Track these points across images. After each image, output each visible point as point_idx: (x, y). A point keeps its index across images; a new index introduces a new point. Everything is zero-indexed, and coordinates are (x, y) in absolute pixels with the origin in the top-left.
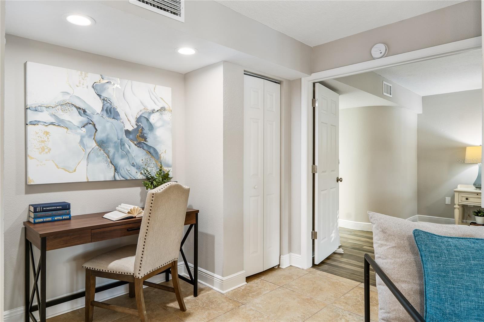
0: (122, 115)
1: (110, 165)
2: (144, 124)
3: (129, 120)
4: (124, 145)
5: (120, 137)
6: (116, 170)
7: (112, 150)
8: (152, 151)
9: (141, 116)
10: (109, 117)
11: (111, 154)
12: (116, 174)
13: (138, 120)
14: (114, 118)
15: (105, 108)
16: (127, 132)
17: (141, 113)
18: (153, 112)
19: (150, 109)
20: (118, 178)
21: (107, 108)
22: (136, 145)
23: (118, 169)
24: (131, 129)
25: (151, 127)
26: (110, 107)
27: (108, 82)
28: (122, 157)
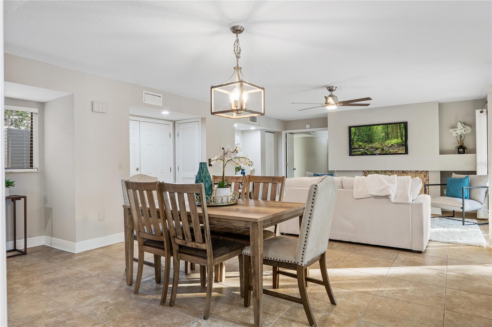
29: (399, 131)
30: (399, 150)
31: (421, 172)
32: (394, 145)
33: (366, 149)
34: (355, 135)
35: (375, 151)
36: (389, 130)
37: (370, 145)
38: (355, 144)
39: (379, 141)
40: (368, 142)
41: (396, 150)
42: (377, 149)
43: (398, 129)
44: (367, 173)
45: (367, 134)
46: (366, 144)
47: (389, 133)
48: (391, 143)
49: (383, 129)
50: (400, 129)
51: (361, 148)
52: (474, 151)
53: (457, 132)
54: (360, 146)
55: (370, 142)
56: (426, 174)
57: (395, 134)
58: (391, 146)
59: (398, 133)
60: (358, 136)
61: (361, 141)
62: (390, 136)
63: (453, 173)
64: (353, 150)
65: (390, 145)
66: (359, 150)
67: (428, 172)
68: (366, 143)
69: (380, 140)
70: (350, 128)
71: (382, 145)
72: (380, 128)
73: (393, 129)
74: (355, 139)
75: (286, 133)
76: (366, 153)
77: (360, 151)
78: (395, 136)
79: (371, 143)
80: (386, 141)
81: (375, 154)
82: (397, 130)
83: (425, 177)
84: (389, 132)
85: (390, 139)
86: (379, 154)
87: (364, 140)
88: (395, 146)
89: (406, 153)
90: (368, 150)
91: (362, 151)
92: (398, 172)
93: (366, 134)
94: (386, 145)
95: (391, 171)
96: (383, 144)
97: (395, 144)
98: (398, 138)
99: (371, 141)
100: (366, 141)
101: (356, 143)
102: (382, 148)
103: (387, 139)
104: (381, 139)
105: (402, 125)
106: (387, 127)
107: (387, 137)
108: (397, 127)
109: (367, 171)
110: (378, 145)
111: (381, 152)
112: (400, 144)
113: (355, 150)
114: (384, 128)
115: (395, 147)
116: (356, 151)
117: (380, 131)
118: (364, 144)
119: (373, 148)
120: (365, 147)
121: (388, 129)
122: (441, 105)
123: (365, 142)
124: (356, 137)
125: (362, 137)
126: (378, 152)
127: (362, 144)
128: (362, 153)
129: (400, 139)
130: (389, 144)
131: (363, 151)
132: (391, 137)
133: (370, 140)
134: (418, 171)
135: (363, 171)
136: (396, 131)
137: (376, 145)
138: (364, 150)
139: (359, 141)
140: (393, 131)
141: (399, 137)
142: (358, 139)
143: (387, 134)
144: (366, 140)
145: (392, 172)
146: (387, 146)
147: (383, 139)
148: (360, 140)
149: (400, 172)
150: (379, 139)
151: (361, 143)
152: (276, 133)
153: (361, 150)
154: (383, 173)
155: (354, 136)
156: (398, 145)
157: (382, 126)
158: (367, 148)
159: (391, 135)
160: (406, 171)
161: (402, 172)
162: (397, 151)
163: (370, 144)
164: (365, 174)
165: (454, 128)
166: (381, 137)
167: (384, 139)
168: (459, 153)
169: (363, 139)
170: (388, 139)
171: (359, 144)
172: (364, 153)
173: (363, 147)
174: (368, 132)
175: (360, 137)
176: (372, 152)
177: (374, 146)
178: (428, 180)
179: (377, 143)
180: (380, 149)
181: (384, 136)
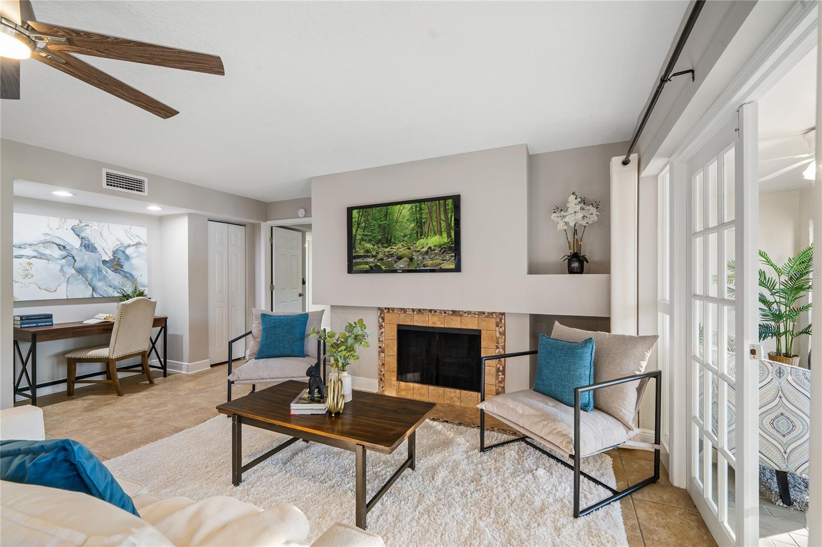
0: (99, 249)
1: (89, 286)
2: (120, 255)
3: (106, 253)
4: (101, 271)
5: (98, 266)
6: (93, 290)
7: (90, 276)
8: (128, 275)
9: (117, 250)
10: (87, 251)
11: (89, 279)
12: (94, 293)
13: (114, 253)
14: (91, 252)
15: (83, 245)
16: (104, 262)
17: (118, 247)
18: (129, 246)
19: (126, 243)
20: (95, 296)
21: (85, 244)
22: (112, 271)
23: (96, 289)
24: (107, 259)
25: (128, 258)
26: (88, 243)
27: (86, 225)
28: (100, 280)
29: (443, 217)
30: (444, 260)
31: (491, 314)
32: (434, 250)
33: (379, 257)
34: (358, 227)
35: (396, 262)
36: (424, 216)
37: (386, 250)
38: (359, 248)
39: (403, 241)
40: (383, 243)
41: (438, 261)
42: (400, 258)
43: (442, 212)
44: (385, 311)
45: (380, 224)
46: (379, 247)
47: (424, 222)
48: (427, 244)
49: (413, 213)
50: (446, 211)
51: (369, 257)
52: (604, 268)
53: (566, 219)
54: (368, 251)
55: (386, 241)
56: (501, 320)
57: (435, 223)
58: (427, 253)
59: (442, 222)
60: (364, 229)
61: (370, 241)
62: (426, 229)
63: (557, 323)
64: (354, 261)
65: (425, 249)
67: (503, 314)
68: (380, 245)
69: (406, 239)
70: (350, 210)
71: (409, 249)
72: (406, 210)
73: (431, 213)
74: (358, 237)
75: (272, 228)
76: (379, 266)
77: (367, 263)
78: (436, 228)
79: (389, 246)
80: (418, 239)
81: (395, 271)
82: (440, 216)
83: (497, 326)
84: (423, 221)
85: (425, 236)
86: (404, 271)
87: (375, 237)
88: (436, 251)
89: (458, 269)
90: (383, 260)
91: (371, 262)
92: (445, 313)
93: (380, 226)
94: (418, 249)
95: (430, 311)
96: (411, 248)
97: (435, 246)
98: (441, 235)
99: (387, 241)
100: (379, 241)
101: (360, 244)
102: (410, 256)
103: (419, 235)
104: (409, 236)
105: (450, 202)
106: (421, 209)
107: (420, 231)
108: (440, 208)
109: (386, 308)
110: (403, 249)
111: (409, 265)
112: (445, 246)
113: (358, 260)
114: (414, 210)
115: (436, 254)
116: (360, 264)
117: (406, 218)
118: (376, 247)
119: (392, 255)
120: (378, 253)
121: (421, 214)
122: (533, 161)
123: (377, 243)
124: (360, 232)
125: (372, 231)
126: (401, 265)
127: (371, 246)
128: (371, 267)
129: (445, 235)
130: (423, 247)
131: (373, 262)
132: (427, 230)
133: (387, 239)
134: (484, 313)
135: (379, 308)
136: (437, 217)
137: (399, 248)
138: (376, 261)
139: (365, 240)
140: (431, 217)
141: (443, 230)
142: (364, 235)
143: (420, 224)
144: (380, 237)
145: (433, 312)
146: (419, 251)
147: (411, 237)
148: (367, 238)
149: (447, 312)
150: (405, 236)
151: (369, 246)
152: (248, 226)
154: (415, 313)
155: (357, 231)
156: (442, 249)
157: (408, 206)
158: (380, 256)
159: (427, 226)
160: (459, 311)
161: (451, 313)
162: (440, 264)
163: (386, 247)
164: (381, 314)
165: (561, 210)
166: (408, 232)
167: (415, 235)
168: (571, 271)
169: (374, 235)
171: (366, 247)
172: (374, 266)
173: (374, 253)
174: (383, 221)
175: (368, 232)
176: (390, 265)
177: (395, 250)
178: (503, 334)
179: (400, 245)
180: (405, 259)
181: (413, 228)
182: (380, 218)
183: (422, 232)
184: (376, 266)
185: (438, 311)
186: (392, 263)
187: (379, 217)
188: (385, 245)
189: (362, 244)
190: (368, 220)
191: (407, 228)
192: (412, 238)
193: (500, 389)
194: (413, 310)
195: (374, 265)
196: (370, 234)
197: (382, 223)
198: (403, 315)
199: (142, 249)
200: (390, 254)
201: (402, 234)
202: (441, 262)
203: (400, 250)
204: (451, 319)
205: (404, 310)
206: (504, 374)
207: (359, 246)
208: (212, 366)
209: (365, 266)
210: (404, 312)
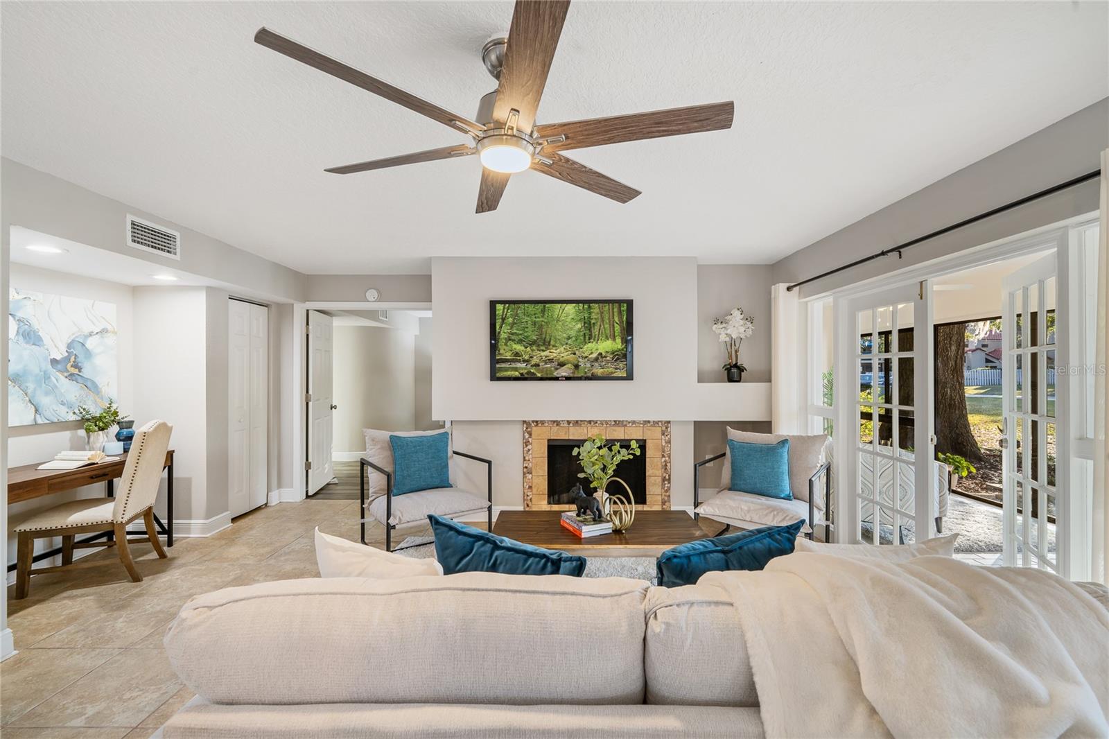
0: (46, 340)
1: (29, 404)
2: (78, 350)
3: (56, 346)
4: (49, 378)
5: (44, 369)
6: (36, 411)
7: (31, 386)
8: (89, 384)
9: (73, 341)
10: (27, 343)
11: (29, 391)
12: (38, 416)
13: (69, 346)
14: (34, 344)
15: (21, 331)
16: (54, 362)
17: (74, 336)
18: (91, 334)
19: (86, 331)
20: (40, 421)
21: (24, 331)
22: (66, 377)
23: (40, 410)
24: (58, 357)
25: (88, 354)
26: (28, 330)
27: (25, 298)
28: (47, 394)
29: (616, 319)
30: (617, 369)
31: (656, 423)
32: (605, 357)
33: (533, 363)
34: (503, 322)
35: (557, 369)
36: (593, 316)
37: (543, 354)
38: (505, 350)
39: (567, 344)
40: (538, 346)
41: (610, 370)
42: (562, 364)
43: (616, 314)
44: (533, 425)
46: (533, 350)
47: (594, 323)
48: (597, 349)
49: (579, 315)
50: (620, 312)
51: (519, 361)
52: (766, 377)
53: (729, 332)
54: (517, 354)
55: (544, 344)
56: (667, 428)
57: (607, 326)
58: (596, 359)
59: (616, 325)
60: (512, 325)
61: (520, 342)
62: (595, 331)
63: (728, 428)
64: (497, 366)
65: (594, 355)
66: (514, 365)
67: (669, 422)
68: (534, 348)
69: (570, 341)
70: (493, 304)
71: (575, 354)
72: (570, 308)
73: (602, 313)
74: (505, 336)
75: (308, 311)
76: (533, 373)
77: (516, 369)
78: (608, 332)
79: (547, 349)
80: (585, 343)
81: (557, 379)
82: (613, 318)
83: (663, 434)
84: (593, 321)
85: (594, 340)
86: (568, 379)
87: (527, 337)
88: (608, 358)
89: (629, 377)
90: (539, 366)
91: (522, 369)
92: (607, 424)
93: (534, 323)
94: (586, 355)
95: (590, 422)
96: (577, 352)
97: (607, 352)
98: (614, 339)
99: (544, 342)
100: (533, 343)
101: (506, 344)
102: (576, 362)
103: (587, 337)
104: (574, 339)
105: (624, 307)
106: (589, 307)
107: (588, 333)
108: (613, 309)
109: (533, 421)
110: (566, 354)
111: (573, 373)
112: (619, 353)
113: (503, 365)
114: (580, 310)
115: (608, 362)
116: (506, 370)
117: (570, 317)
118: (528, 349)
119: (551, 361)
120: (532, 357)
121: (590, 313)
123: (530, 345)
124: (506, 329)
125: (523, 329)
126: (563, 372)
127: (523, 348)
128: (521, 374)
129: (619, 340)
130: (592, 353)
131: (525, 369)
132: (597, 333)
133: (545, 340)
134: (649, 422)
135: (524, 422)
136: (609, 319)
137: (560, 353)
138: (529, 366)
139: (513, 340)
140: (603, 321)
141: (616, 334)
142: (512, 334)
143: (588, 325)
144: (535, 338)
145: (592, 423)
146: (586, 357)
147: (576, 340)
148: (516, 338)
150: (569, 338)
151: (519, 348)
152: (273, 309)
153: (519, 365)
154: (571, 425)
155: (501, 327)
156: (614, 356)
157: (574, 305)
158: (535, 361)
159: (597, 328)
160: (623, 421)
162: (612, 373)
163: (543, 351)
164: (527, 428)
165: (722, 322)
166: (573, 333)
167: (582, 338)
168: (731, 380)
169: (526, 334)
170: (589, 339)
171: (515, 349)
172: (527, 373)
173: (527, 357)
174: (539, 318)
175: (517, 330)
176: (548, 372)
177: (555, 355)
178: (669, 442)
179: (562, 349)
180: (569, 365)
181: (579, 331)
182: (535, 314)
183: (591, 335)
184: (529, 373)
185: (599, 422)
186: (551, 371)
187: (533, 312)
188: (542, 348)
189: (508, 344)
190: (517, 315)
191: (571, 329)
192: (578, 341)
193: (666, 498)
194: (569, 422)
195: (526, 371)
196: (521, 332)
197: (537, 320)
198: (555, 428)
199: (110, 340)
200: (549, 360)
201: (565, 335)
202: (614, 370)
203: (562, 355)
204: (614, 430)
205: (557, 423)
206: (669, 483)
207: (505, 347)
208: (234, 520)
209: (512, 373)
210: (557, 425)
